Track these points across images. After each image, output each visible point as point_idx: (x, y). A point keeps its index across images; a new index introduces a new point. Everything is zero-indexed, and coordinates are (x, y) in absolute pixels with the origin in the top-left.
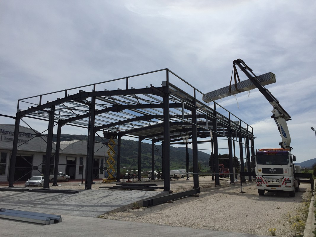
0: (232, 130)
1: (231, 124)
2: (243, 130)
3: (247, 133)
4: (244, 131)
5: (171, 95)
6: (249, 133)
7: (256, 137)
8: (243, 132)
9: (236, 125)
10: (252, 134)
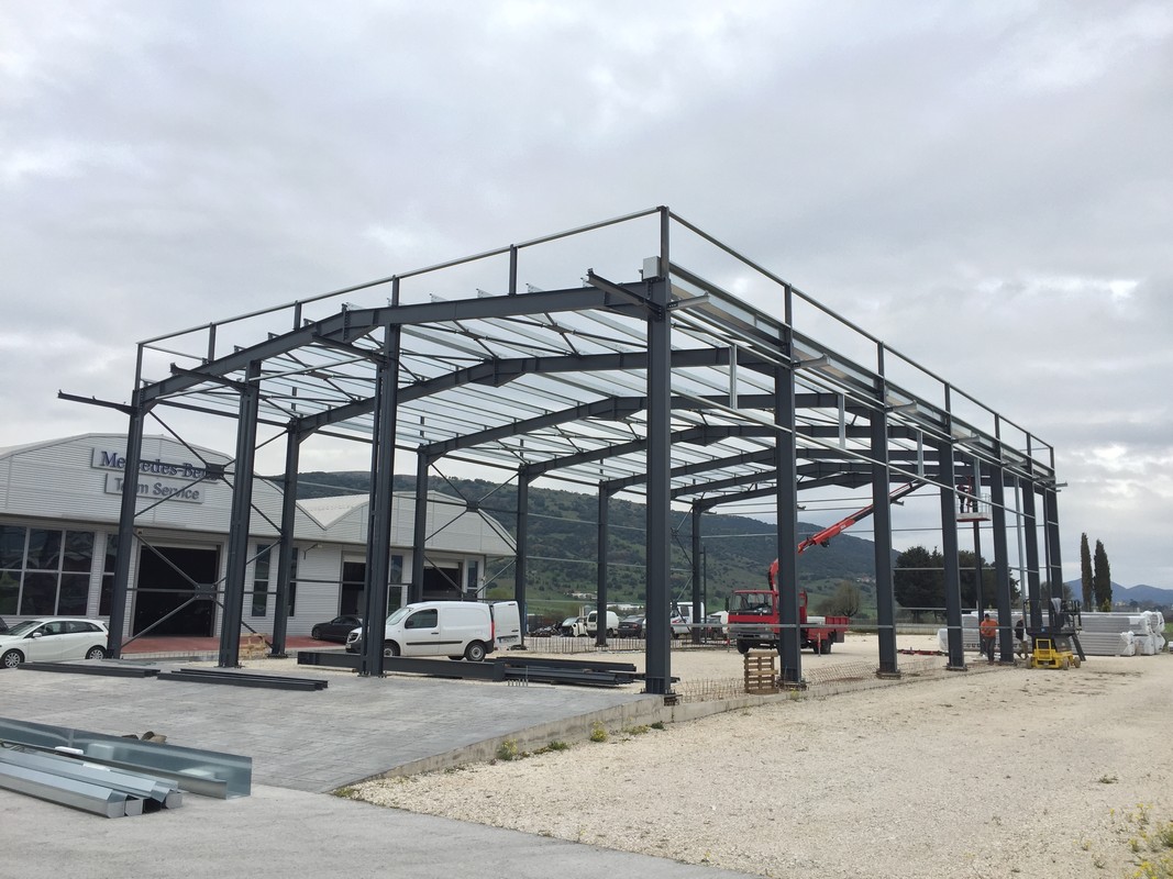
1: (953, 432)
2: (1011, 455)
3: (1028, 468)
4: (1013, 461)
5: (677, 311)
6: (1034, 467)
7: (1065, 485)
8: (1006, 465)
9: (975, 435)
10: (1052, 472)
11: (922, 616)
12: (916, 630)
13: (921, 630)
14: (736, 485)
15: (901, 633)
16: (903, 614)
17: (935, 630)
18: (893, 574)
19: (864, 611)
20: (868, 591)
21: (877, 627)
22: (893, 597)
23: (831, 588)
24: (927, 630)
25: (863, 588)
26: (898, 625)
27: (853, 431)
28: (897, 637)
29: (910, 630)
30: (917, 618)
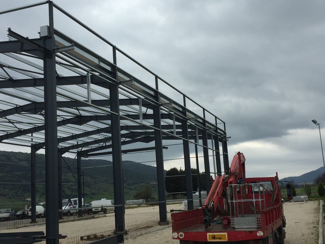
0: (191, 126)
1: (187, 116)
2: (210, 126)
3: (216, 131)
4: (210, 128)
5: (59, 54)
6: (219, 131)
7: (230, 137)
8: (208, 130)
9: (195, 117)
10: (225, 133)
11: (176, 196)
12: (174, 202)
13: (176, 202)
14: (96, 143)
15: (168, 204)
16: (169, 196)
17: (181, 202)
18: (165, 179)
19: (153, 196)
20: (155, 187)
21: (158, 202)
22: (165, 189)
23: (140, 188)
24: (178, 202)
25: (153, 187)
26: (167, 201)
27: (146, 116)
28: (167, 206)
29: (172, 202)
30: (174, 197)
